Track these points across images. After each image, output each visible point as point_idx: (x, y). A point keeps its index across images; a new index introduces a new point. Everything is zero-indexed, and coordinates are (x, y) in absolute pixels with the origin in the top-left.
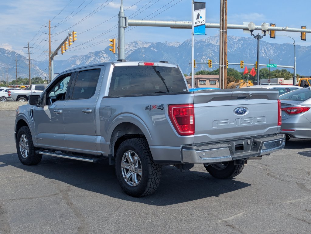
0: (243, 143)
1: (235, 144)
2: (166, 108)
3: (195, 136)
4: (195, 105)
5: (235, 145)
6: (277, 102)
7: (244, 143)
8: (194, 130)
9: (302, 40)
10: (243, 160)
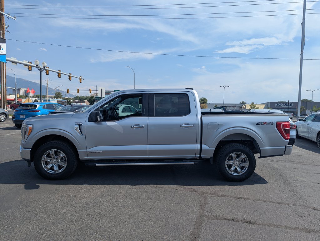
2: (275, 124)
9: (46, 74)
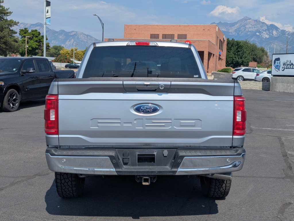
0: (155, 153)
1: (137, 153)
3: (60, 136)
4: (60, 97)
5: (138, 155)
6: (233, 100)
7: (157, 154)
8: (58, 128)
10: (142, 178)
